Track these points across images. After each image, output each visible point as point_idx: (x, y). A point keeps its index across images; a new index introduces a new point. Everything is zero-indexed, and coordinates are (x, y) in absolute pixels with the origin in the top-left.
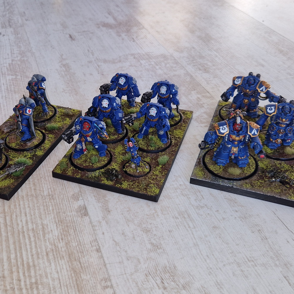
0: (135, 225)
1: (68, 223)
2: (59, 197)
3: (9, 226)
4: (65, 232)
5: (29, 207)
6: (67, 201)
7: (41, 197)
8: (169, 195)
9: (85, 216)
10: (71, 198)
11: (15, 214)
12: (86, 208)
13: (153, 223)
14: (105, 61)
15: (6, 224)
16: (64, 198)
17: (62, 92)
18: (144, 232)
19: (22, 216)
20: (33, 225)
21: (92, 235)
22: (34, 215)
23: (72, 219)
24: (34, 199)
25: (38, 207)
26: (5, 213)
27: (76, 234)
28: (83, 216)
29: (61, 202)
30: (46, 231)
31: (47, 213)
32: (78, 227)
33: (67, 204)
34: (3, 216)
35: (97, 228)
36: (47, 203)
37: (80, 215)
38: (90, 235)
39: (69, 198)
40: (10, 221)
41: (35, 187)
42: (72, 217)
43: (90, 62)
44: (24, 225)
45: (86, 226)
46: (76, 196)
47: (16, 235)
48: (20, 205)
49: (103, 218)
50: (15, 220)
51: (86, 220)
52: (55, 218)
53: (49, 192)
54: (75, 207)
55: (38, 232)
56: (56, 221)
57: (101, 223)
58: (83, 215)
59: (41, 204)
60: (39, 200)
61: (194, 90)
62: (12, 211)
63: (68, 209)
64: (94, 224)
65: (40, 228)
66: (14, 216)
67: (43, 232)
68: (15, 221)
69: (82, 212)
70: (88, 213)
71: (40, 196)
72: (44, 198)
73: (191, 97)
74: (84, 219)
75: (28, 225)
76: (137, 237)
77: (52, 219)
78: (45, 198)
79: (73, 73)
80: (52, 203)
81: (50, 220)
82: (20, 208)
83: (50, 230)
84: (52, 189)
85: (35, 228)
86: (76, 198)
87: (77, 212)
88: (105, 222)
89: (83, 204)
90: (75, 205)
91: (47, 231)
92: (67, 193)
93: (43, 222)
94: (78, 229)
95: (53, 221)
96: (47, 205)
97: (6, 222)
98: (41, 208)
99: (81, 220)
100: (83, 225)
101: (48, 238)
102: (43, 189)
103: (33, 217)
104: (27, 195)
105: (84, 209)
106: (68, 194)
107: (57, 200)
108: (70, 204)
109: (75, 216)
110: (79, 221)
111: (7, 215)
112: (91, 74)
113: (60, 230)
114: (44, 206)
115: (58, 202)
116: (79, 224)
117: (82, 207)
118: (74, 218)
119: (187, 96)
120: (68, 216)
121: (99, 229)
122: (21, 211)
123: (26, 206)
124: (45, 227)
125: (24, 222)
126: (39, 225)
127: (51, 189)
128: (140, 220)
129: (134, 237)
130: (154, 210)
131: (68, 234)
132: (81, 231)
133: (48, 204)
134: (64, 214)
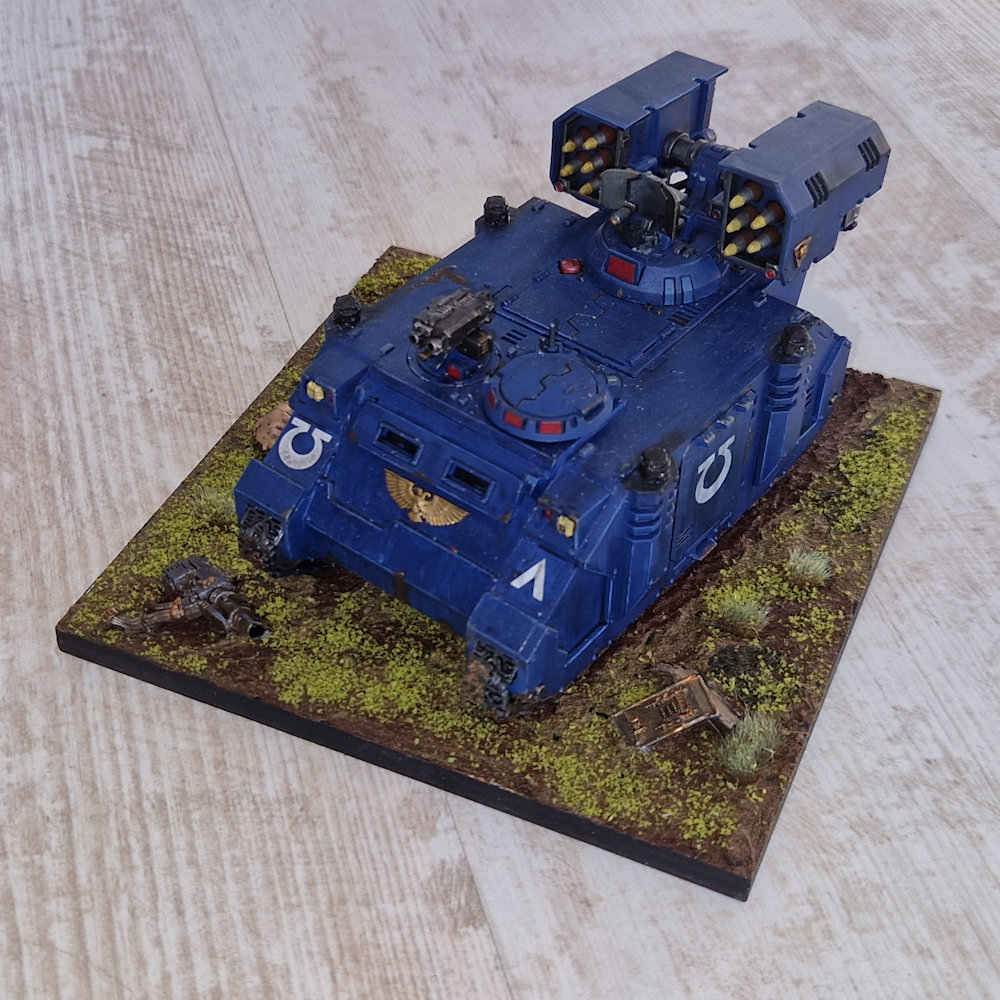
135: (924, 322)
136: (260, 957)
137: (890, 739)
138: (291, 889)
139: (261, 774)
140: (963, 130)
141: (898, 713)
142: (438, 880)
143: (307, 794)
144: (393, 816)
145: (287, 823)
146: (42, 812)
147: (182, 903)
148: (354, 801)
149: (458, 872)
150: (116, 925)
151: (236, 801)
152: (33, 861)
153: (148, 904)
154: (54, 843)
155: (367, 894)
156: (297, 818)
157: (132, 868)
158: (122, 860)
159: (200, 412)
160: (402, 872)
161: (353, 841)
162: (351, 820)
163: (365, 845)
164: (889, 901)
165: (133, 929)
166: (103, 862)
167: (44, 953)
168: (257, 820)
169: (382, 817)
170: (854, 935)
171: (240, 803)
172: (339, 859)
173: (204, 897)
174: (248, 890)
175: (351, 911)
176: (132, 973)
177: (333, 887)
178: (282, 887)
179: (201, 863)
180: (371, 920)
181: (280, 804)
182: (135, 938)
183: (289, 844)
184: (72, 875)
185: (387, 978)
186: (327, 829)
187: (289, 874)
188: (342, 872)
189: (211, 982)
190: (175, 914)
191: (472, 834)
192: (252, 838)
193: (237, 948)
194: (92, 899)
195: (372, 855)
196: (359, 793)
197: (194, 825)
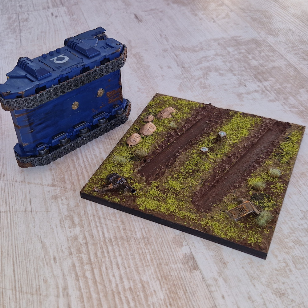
0: (263, 285)
1: (175, 280)
2: (156, 241)
3: (99, 283)
4: (173, 294)
5: (120, 255)
6: (167, 247)
7: (134, 240)
8: (300, 240)
9: (195, 271)
10: (173, 243)
11: (104, 265)
12: (194, 257)
13: (287, 283)
14: (184, 49)
15: (95, 280)
16: (163, 243)
17: (138, 91)
18: (276, 295)
19: (114, 269)
20: (129, 282)
21: (209, 299)
22: (129, 267)
23: (179, 274)
24: (126, 243)
25: (132, 255)
26: (91, 264)
27: (187, 296)
28: (192, 270)
29: (160, 248)
30: (148, 293)
31: (145, 265)
32: (188, 287)
33: (169, 252)
34: (90, 269)
35: (213, 289)
36: (143, 249)
37: (188, 268)
38: (206, 299)
39: (170, 243)
40: (100, 276)
41: (124, 226)
42: (178, 271)
43: (165, 50)
44: (118, 282)
45: (199, 285)
46: (178, 240)
47: (110, 297)
48: (108, 252)
49: (218, 273)
50: (105, 274)
51: (197, 275)
52: (156, 272)
53: (142, 233)
54: (180, 256)
55: (138, 293)
56: (158, 277)
57: (218, 281)
58: (192, 268)
59: (135, 252)
60: (132, 246)
61: (303, 87)
62: (100, 261)
63: (171, 259)
64: (208, 282)
65: (139, 287)
66: (104, 269)
67: (144, 293)
68: (106, 277)
69: (190, 264)
70: (197, 266)
71: (132, 239)
72: (137, 242)
73: (301, 97)
74: (194, 274)
75: (123, 282)
76: (270, 303)
77: (153, 275)
78: (139, 242)
79: (147, 65)
80: (149, 249)
81: (150, 276)
82: (110, 257)
83: (153, 291)
84: (146, 230)
85: (132, 287)
86: (179, 242)
87: (183, 263)
88: (222, 279)
89: (189, 253)
90: (179, 253)
91: (150, 292)
92: (166, 236)
93: (142, 279)
94: (189, 290)
95: (155, 277)
96: (142, 252)
97: (95, 278)
98: (136, 256)
99: (190, 275)
100: (194, 283)
101: (151, 302)
102: (134, 228)
103: (128, 270)
104: (116, 238)
105: (191, 260)
106: (168, 237)
107: (155, 245)
108: (172, 251)
109: (182, 270)
110: (188, 277)
111: (95, 267)
112: (169, 67)
113: (166, 290)
114: (139, 255)
115: (156, 247)
116: (189, 283)
117: (188, 256)
118: (181, 272)
119: (295, 96)
120: (173, 269)
121: (217, 291)
122: (111, 262)
123: (117, 254)
124: (146, 286)
125: (118, 278)
126: (137, 282)
127: (144, 228)
128: (268, 277)
129: (265, 304)
130: (285, 263)
131: (177, 298)
132: (193, 292)
133: (144, 251)
134: (166, 267)
135: (297, 110)
136: (141, 279)
137: (301, 219)
138: (147, 262)
139: (136, 232)
140: (302, 59)
141: (302, 212)
142: (185, 258)
143: (148, 236)
144: (171, 242)
145: (144, 245)
146: (80, 243)
147: (119, 266)
148: (160, 238)
149: (190, 256)
150: (103, 272)
151: (130, 239)
152: (79, 256)
153: (110, 266)
154: (84, 251)
155: (167, 262)
156: (146, 243)
157: (105, 257)
158: (102, 255)
159: (109, 139)
160: (175, 256)
161: (161, 249)
162: (160, 243)
163: (165, 250)
164: (305, 261)
165: (107, 273)
166: (97, 255)
167: (85, 279)
168: (136, 244)
169: (168, 242)
170: (297, 270)
171: (131, 239)
172: (158, 253)
173: (124, 264)
174: (135, 262)
175: (163, 267)
176: (108, 284)
177: (157, 261)
178: (144, 261)
179: (123, 255)
180: (169, 269)
181: (141, 239)
182: (108, 275)
183: (145, 250)
184: (90, 259)
185: (174, 284)
186: (154, 246)
187: (146, 258)
188: (159, 257)
189: (129, 286)
190: (117, 269)
191: (192, 246)
192: (135, 248)
193: (134, 277)
194: (96, 265)
195: (167, 252)
196: (162, 236)
197: (120, 245)
